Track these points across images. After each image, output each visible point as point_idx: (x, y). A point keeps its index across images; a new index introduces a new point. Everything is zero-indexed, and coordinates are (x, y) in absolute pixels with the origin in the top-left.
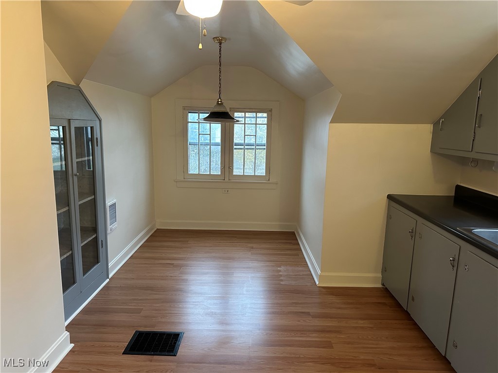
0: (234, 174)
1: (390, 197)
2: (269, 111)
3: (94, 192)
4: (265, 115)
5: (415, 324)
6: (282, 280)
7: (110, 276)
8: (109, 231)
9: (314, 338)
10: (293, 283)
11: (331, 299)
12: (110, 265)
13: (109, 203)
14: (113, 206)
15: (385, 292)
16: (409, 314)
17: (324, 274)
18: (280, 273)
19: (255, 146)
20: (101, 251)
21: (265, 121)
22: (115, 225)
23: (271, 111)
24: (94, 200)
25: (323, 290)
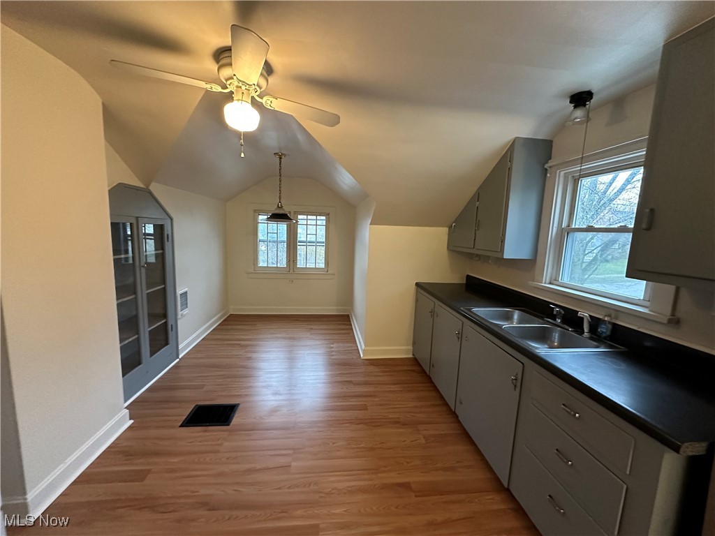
0: (298, 266)
1: (417, 284)
2: (327, 215)
3: (164, 281)
4: (324, 218)
5: (435, 386)
6: (333, 355)
7: (180, 357)
8: (179, 316)
9: (353, 402)
10: (342, 357)
11: (372, 368)
12: (180, 347)
13: (179, 292)
14: (185, 295)
15: (415, 361)
16: (430, 378)
17: (368, 348)
18: (333, 349)
19: (316, 243)
20: (171, 334)
21: (324, 223)
22: (186, 312)
23: (328, 214)
24: (164, 290)
25: (367, 362)
